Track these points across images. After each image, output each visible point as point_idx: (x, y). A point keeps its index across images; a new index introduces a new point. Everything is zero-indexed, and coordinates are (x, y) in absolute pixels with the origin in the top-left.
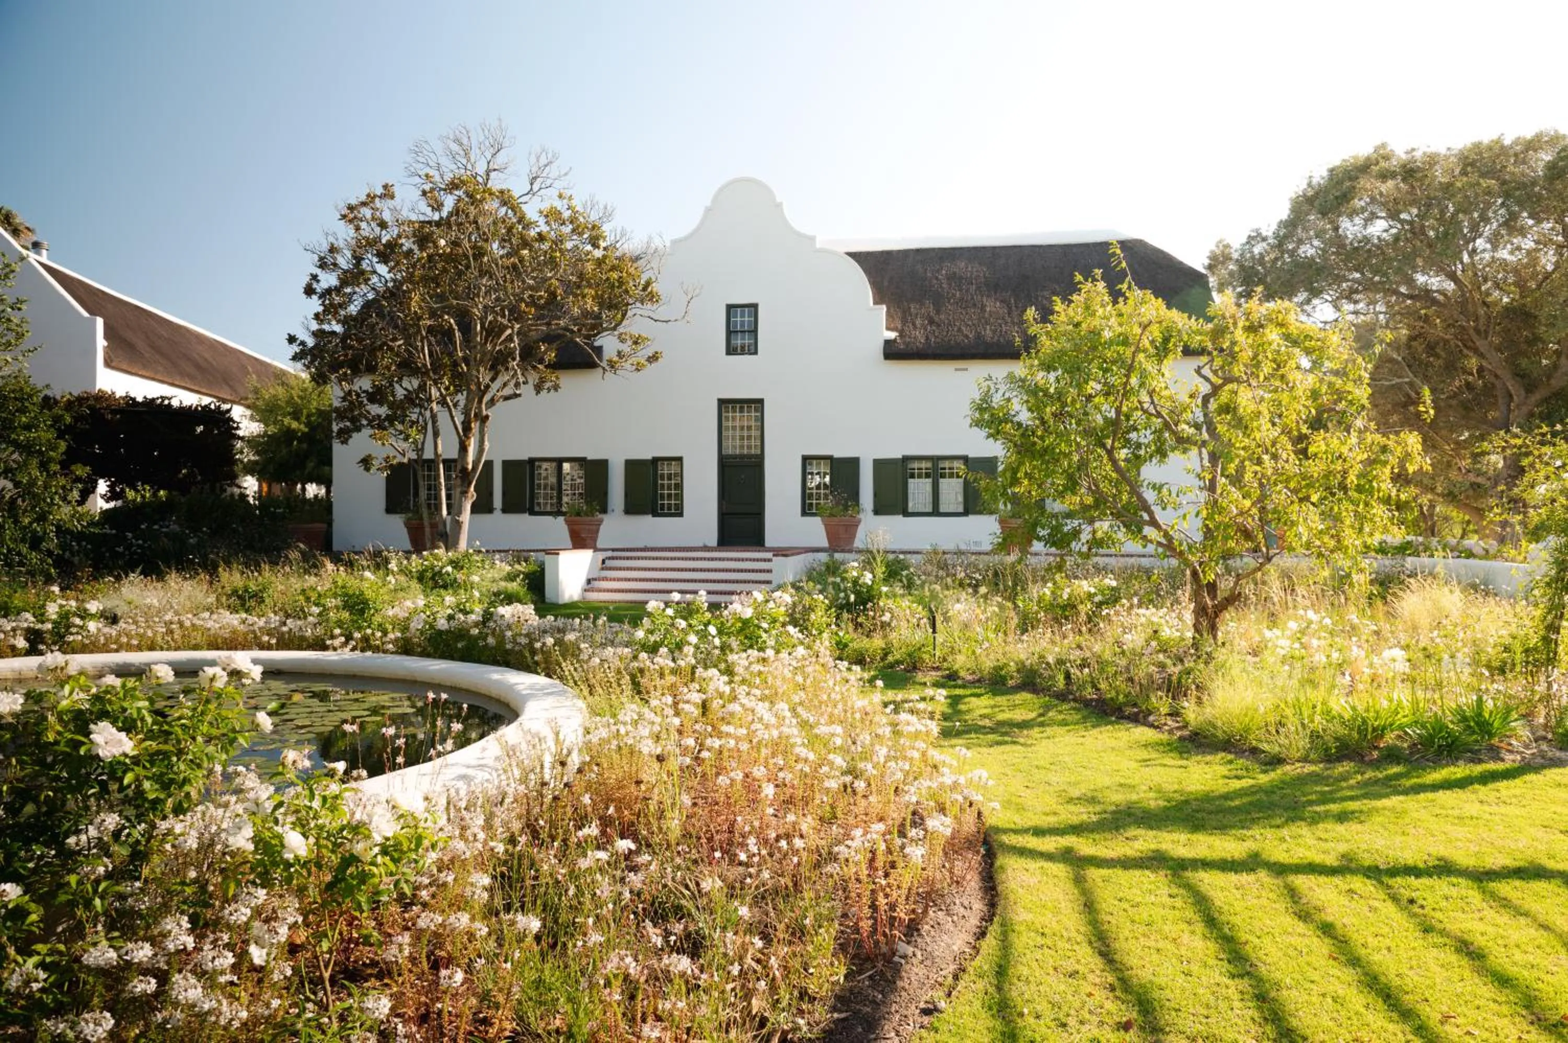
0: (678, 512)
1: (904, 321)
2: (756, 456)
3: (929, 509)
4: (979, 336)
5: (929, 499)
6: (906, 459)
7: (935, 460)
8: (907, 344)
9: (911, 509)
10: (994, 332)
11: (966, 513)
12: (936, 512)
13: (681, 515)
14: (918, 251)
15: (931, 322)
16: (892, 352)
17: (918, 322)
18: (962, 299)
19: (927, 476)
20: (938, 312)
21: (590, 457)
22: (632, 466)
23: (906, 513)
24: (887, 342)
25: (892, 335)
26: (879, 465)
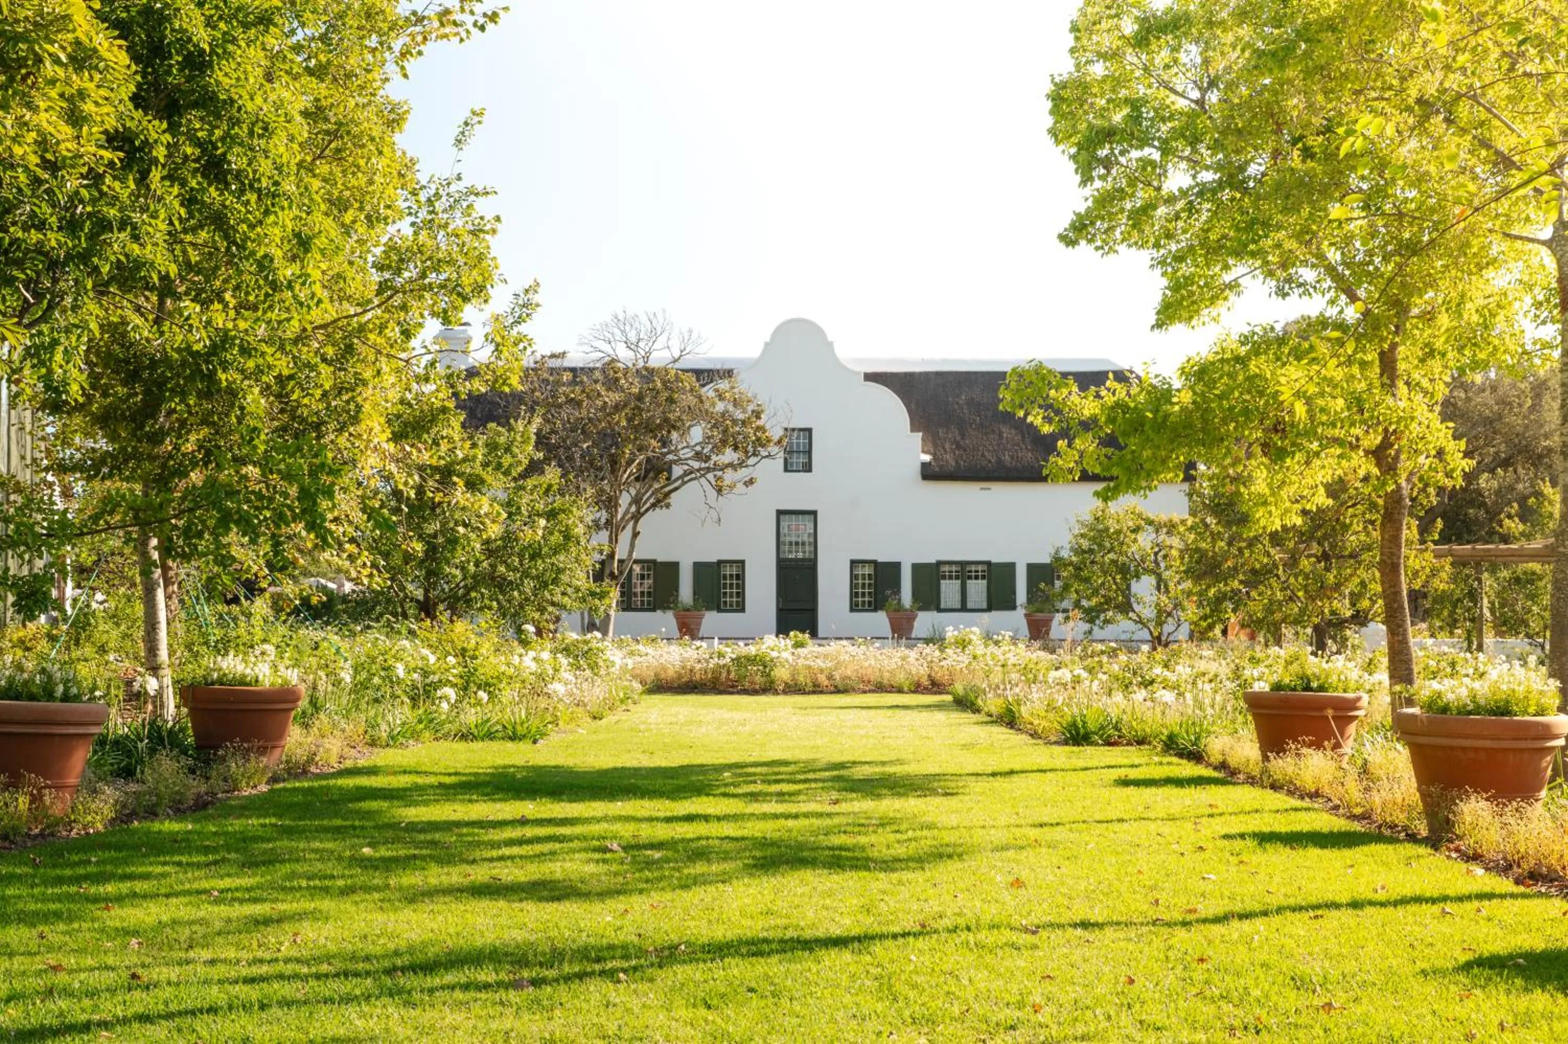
0: (740, 608)
1: (935, 445)
2: (809, 560)
3: (958, 606)
4: (999, 461)
5: (958, 597)
6: (939, 563)
7: (963, 564)
8: (941, 467)
9: (942, 606)
10: (1012, 457)
11: (989, 609)
12: (964, 608)
13: (743, 610)
14: (938, 374)
15: (958, 447)
16: (929, 473)
17: (947, 446)
18: (981, 425)
19: (957, 578)
20: (963, 436)
21: (660, 559)
22: (699, 568)
23: (939, 610)
24: (924, 465)
25: (927, 458)
26: (916, 568)
